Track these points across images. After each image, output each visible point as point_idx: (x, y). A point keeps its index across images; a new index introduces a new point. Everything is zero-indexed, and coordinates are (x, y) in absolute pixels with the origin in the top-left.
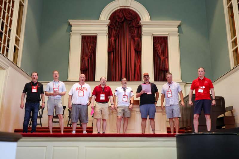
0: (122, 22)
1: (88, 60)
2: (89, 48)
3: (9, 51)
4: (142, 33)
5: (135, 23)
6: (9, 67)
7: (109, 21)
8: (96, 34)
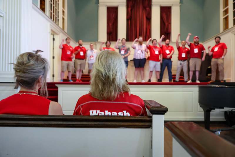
1: (112, 25)
2: (112, 16)
3: (59, 21)
4: (152, 4)
6: (60, 33)
8: (118, 5)
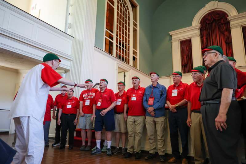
0: (212, 23)
4: (231, 26)
5: (223, 20)
7: (200, 25)
8: (191, 37)
